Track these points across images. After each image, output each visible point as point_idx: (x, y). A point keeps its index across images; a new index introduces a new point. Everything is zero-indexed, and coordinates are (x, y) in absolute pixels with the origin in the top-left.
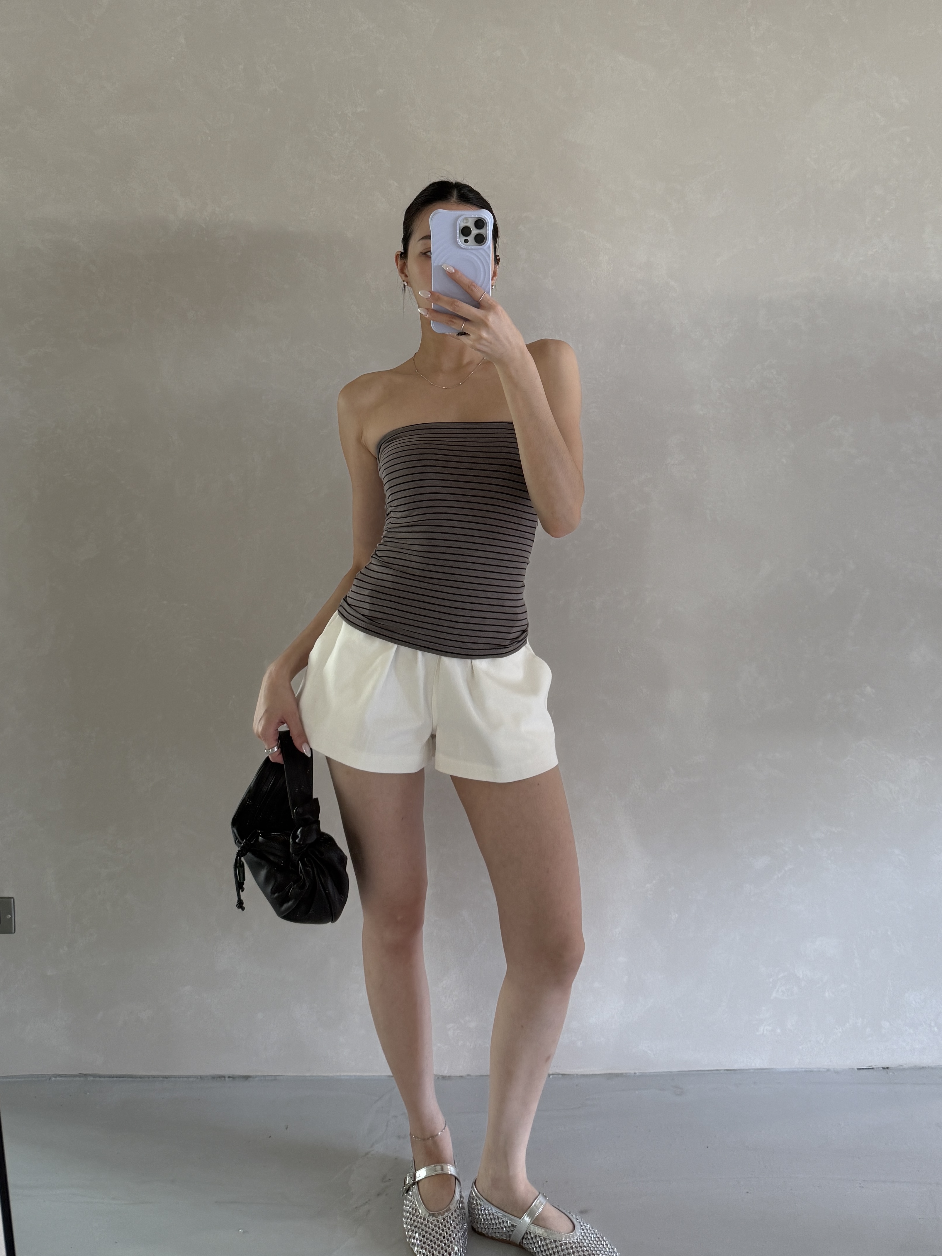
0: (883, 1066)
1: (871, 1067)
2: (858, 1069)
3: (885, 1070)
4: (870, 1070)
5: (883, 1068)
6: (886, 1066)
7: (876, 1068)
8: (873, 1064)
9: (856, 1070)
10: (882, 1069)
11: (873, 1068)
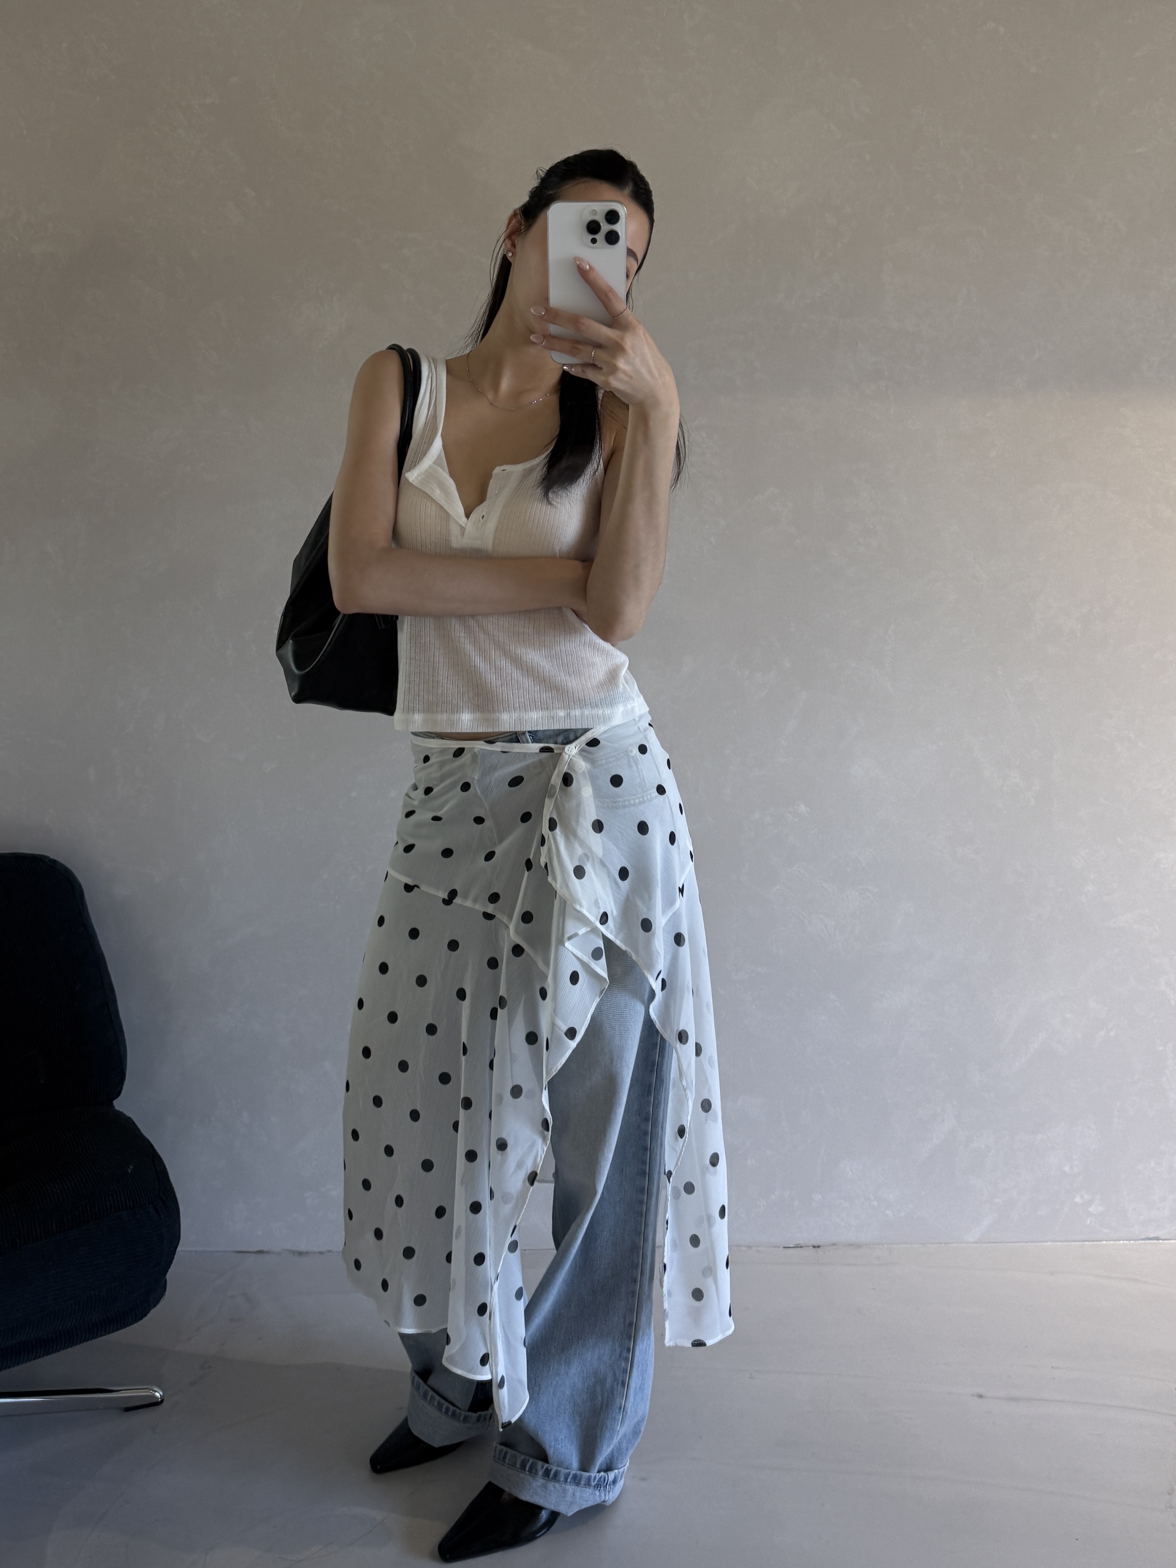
0: (814, 1245)
1: (799, 1246)
2: (784, 1247)
3: (815, 1249)
4: (799, 1249)
5: (814, 1247)
6: (816, 1244)
7: (805, 1246)
8: (801, 1242)
9: (782, 1248)
10: (812, 1248)
11: (801, 1247)
